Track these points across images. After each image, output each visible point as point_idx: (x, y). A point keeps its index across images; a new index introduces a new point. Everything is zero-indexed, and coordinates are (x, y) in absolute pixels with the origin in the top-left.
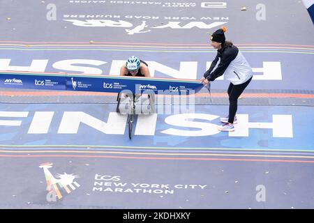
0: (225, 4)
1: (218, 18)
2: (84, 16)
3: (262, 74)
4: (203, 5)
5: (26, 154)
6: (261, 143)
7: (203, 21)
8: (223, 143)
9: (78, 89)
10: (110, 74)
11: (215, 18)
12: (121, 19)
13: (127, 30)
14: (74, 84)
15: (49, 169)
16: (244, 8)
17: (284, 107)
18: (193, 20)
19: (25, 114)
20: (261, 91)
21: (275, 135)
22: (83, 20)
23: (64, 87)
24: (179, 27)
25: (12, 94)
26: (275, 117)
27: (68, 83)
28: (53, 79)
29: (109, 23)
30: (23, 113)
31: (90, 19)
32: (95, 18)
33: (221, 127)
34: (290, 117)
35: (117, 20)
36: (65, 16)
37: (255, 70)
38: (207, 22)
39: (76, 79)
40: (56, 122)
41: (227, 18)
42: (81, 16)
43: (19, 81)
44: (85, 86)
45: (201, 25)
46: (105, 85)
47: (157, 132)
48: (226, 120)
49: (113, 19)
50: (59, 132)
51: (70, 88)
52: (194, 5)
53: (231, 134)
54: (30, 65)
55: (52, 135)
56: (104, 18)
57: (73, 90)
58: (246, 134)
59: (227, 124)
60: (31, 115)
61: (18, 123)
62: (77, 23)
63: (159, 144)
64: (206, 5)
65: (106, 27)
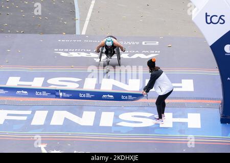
0: (157, 43)
1: (153, 52)
2: (67, 50)
3: (181, 87)
4: (143, 43)
5: (30, 138)
6: (181, 132)
7: (144, 53)
8: (156, 131)
9: (63, 97)
10: (84, 88)
11: (151, 52)
12: (91, 52)
13: (95, 59)
14: (61, 94)
15: (45, 148)
16: (170, 45)
17: (195, 108)
18: (137, 53)
19: (29, 112)
20: (180, 98)
21: (190, 126)
22: (67, 52)
23: (54, 96)
24: (128, 57)
25: (21, 99)
26: (189, 115)
27: (57, 94)
28: (47, 91)
29: (84, 55)
30: (28, 111)
31: (71, 51)
32: (74, 51)
33: (155, 121)
34: (199, 115)
35: (89, 53)
36: (55, 50)
37: (174, 85)
38: (146, 54)
39: (62, 91)
40: (49, 117)
41: (159, 52)
42: (65, 50)
43: (26, 92)
44: (68, 96)
45: (142, 56)
46: (81, 95)
47: (114, 124)
48: (157, 116)
49: (86, 52)
50: (51, 124)
51: (58, 96)
52: (138, 43)
53: (161, 126)
54: (32, 81)
55: (47, 126)
56: (80, 51)
57: (60, 98)
58: (171, 125)
59: (158, 119)
60: (33, 113)
61: (25, 118)
62: (63, 54)
63: (115, 132)
64: (145, 43)
65: (82, 57)
